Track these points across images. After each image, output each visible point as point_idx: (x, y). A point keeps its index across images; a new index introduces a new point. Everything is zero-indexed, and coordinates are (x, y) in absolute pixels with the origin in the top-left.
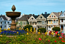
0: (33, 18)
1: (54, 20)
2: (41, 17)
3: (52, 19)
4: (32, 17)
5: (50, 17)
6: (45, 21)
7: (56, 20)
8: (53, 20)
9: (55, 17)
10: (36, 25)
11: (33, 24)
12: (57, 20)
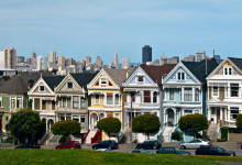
0: (45, 85)
1: (110, 96)
2: (70, 85)
3: (102, 92)
4: (41, 82)
5: (97, 84)
6: (82, 98)
7: (114, 93)
8: (105, 93)
9: (110, 84)
10: (53, 108)
11: (44, 108)
12: (117, 96)
